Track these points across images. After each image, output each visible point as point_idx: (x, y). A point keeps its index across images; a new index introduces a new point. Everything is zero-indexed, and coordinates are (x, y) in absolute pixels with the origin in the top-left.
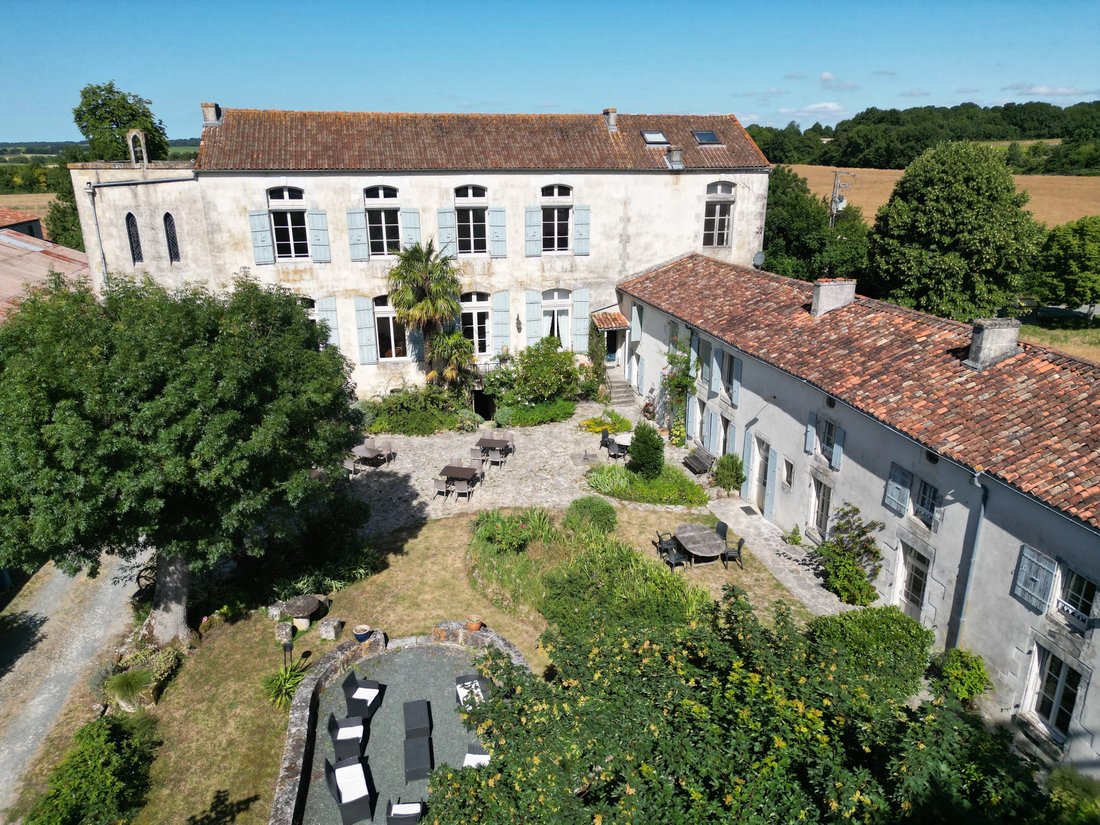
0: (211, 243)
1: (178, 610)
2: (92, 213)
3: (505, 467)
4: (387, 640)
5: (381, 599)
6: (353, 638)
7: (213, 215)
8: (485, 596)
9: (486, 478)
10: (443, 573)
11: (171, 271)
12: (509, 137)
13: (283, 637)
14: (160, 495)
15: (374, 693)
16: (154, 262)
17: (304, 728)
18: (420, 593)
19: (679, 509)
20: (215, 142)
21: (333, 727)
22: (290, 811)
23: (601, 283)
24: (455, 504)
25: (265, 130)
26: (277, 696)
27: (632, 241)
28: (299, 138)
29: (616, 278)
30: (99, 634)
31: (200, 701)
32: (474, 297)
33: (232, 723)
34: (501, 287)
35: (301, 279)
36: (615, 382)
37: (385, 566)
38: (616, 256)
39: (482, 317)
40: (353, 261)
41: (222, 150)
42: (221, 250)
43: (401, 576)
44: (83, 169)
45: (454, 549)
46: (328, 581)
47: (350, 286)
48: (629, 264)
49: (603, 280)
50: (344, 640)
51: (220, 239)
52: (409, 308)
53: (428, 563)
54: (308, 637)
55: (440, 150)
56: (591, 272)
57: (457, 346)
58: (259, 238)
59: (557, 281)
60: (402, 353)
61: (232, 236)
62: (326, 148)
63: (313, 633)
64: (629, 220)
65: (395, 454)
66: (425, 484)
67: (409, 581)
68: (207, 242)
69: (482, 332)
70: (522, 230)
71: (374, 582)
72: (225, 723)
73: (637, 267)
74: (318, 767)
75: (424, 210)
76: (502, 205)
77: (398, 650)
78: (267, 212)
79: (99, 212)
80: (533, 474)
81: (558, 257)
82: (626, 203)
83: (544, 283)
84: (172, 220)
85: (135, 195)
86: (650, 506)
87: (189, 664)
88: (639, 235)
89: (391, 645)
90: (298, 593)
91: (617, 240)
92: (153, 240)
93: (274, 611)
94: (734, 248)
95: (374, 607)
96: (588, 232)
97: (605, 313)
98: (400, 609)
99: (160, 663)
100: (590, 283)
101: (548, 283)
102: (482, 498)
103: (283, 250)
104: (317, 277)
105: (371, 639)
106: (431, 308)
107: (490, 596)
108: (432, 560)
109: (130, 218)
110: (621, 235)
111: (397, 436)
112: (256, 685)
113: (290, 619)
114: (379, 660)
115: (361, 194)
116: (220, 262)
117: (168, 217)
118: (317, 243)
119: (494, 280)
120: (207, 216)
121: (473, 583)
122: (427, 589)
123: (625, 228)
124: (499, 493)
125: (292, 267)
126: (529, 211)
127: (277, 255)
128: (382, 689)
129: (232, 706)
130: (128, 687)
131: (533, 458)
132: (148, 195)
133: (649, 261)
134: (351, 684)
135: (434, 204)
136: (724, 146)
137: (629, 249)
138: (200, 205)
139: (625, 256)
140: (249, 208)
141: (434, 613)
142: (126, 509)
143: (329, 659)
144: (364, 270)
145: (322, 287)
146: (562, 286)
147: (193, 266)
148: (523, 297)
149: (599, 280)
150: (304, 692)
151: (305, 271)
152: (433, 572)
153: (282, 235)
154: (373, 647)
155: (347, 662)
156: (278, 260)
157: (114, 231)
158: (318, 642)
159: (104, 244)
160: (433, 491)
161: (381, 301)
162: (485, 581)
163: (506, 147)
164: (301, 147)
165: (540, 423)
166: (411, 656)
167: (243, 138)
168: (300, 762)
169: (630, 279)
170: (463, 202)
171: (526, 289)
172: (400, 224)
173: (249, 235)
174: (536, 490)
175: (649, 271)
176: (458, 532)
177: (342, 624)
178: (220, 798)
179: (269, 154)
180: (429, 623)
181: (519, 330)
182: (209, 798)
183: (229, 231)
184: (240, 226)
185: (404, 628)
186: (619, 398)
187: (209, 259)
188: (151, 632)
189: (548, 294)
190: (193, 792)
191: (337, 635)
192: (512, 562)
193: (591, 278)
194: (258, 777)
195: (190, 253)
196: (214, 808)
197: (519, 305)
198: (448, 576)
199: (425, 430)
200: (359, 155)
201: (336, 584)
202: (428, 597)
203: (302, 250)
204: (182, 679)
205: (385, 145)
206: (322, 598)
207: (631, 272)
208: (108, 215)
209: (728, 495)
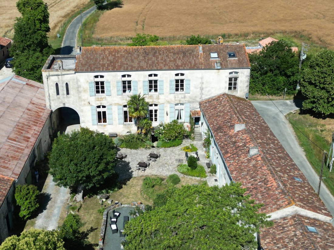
0: (78, 90)
1: (81, 195)
2: (47, 83)
3: (156, 162)
4: (121, 205)
5: (121, 196)
6: (114, 204)
7: (79, 83)
8: (143, 197)
9: (150, 165)
10: (135, 191)
11: (67, 98)
12: (167, 56)
13: (100, 202)
14: (85, 177)
15: (119, 214)
16: (62, 96)
17: (106, 218)
18: (129, 195)
19: (198, 178)
20: (80, 61)
21: (111, 218)
22: (104, 230)
23: (194, 102)
24: (141, 173)
25: (93, 55)
26: (100, 213)
27: (204, 89)
28: (103, 59)
29: (199, 100)
30: (63, 199)
31: (86, 213)
32: (153, 105)
33: (92, 217)
34: (162, 103)
35: (102, 100)
36: (197, 133)
37: (122, 187)
38: (199, 94)
39: (156, 111)
40: (118, 95)
41: (82, 64)
42: (80, 92)
43: (125, 191)
44: (45, 71)
45: (138, 185)
46: (109, 191)
47: (116, 102)
48: (203, 96)
49: (194, 101)
50: (113, 204)
51: (80, 89)
52: (132, 113)
53: (132, 188)
54: (105, 203)
55: (145, 62)
56: (191, 98)
57: (147, 123)
58: (91, 89)
59: (180, 101)
60: (131, 121)
61: (84, 88)
62: (111, 62)
63: (106, 202)
64: (203, 83)
65: (126, 156)
66: (134, 166)
67: (127, 192)
68: (77, 90)
69: (156, 115)
70: (169, 86)
71: (119, 192)
72: (91, 217)
73: (205, 97)
74: (108, 225)
75: (139, 81)
76: (163, 79)
77: (124, 207)
78: (94, 82)
79: (49, 83)
80: (163, 165)
81: (180, 94)
82: (202, 78)
83: (175, 102)
84: (68, 84)
85: (59, 78)
86: (191, 177)
87: (83, 206)
88: (206, 87)
89: (122, 206)
90: (103, 193)
91: (199, 89)
92: (63, 90)
93: (98, 197)
94: (239, 91)
95: (119, 198)
96: (190, 87)
97: (195, 111)
98: (125, 198)
99: (78, 205)
100: (190, 102)
101: (177, 102)
102: (148, 172)
103: (98, 92)
104: (107, 100)
105: (118, 204)
106: (139, 114)
107: (144, 197)
108: (133, 188)
109: (57, 84)
110: (200, 88)
111: (128, 149)
112: (96, 211)
113: (102, 199)
114: (119, 208)
115: (121, 77)
116: (80, 96)
117: (67, 84)
118: (108, 90)
119: (160, 101)
120: (77, 83)
121: (141, 194)
122: (131, 194)
123: (202, 86)
124: (153, 171)
125: (100, 97)
126: (171, 81)
127: (96, 93)
128: (120, 214)
129: (92, 214)
130: (73, 209)
131: (165, 160)
132: (62, 78)
133: (209, 95)
134: (114, 212)
135: (142, 79)
136: (237, 58)
137: (203, 92)
138: (75, 80)
139: (202, 94)
140: (89, 81)
141: (132, 200)
142: (80, 179)
143: (110, 207)
144: (120, 98)
145: (108, 103)
146: (181, 102)
147: (73, 97)
148: (169, 105)
149: (193, 101)
150: (105, 213)
151: (104, 98)
152: (133, 190)
153: (97, 88)
154: (119, 206)
155: (113, 208)
156: (96, 95)
157: (52, 87)
158: (107, 204)
159: (50, 91)
160: (135, 169)
161: (125, 106)
162: (144, 194)
163: (165, 61)
164: (104, 62)
165: (170, 147)
166: (126, 208)
167: (87, 59)
168: (105, 223)
169: (203, 100)
170: (151, 78)
171: (169, 103)
172: (132, 85)
173: (88, 88)
174: (163, 170)
175: (209, 98)
176: (140, 181)
177: (112, 201)
178: (92, 228)
179: (95, 65)
180: (131, 202)
181: (167, 115)
182: (90, 228)
183: (83, 87)
184: (86, 86)
185: (125, 202)
186: (197, 138)
187: (77, 95)
188: (76, 199)
189: (177, 104)
190: (87, 227)
191: (111, 203)
192: (151, 190)
193: (191, 100)
194: (98, 226)
195: (72, 93)
196: (91, 229)
197: (168, 108)
198: (136, 192)
199: (136, 148)
200: (120, 65)
201: (111, 192)
202: (131, 196)
203: (103, 92)
204: (82, 209)
205: (128, 60)
206: (108, 195)
207: (204, 98)
208: (51, 83)
209: (213, 175)
